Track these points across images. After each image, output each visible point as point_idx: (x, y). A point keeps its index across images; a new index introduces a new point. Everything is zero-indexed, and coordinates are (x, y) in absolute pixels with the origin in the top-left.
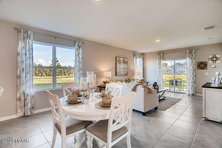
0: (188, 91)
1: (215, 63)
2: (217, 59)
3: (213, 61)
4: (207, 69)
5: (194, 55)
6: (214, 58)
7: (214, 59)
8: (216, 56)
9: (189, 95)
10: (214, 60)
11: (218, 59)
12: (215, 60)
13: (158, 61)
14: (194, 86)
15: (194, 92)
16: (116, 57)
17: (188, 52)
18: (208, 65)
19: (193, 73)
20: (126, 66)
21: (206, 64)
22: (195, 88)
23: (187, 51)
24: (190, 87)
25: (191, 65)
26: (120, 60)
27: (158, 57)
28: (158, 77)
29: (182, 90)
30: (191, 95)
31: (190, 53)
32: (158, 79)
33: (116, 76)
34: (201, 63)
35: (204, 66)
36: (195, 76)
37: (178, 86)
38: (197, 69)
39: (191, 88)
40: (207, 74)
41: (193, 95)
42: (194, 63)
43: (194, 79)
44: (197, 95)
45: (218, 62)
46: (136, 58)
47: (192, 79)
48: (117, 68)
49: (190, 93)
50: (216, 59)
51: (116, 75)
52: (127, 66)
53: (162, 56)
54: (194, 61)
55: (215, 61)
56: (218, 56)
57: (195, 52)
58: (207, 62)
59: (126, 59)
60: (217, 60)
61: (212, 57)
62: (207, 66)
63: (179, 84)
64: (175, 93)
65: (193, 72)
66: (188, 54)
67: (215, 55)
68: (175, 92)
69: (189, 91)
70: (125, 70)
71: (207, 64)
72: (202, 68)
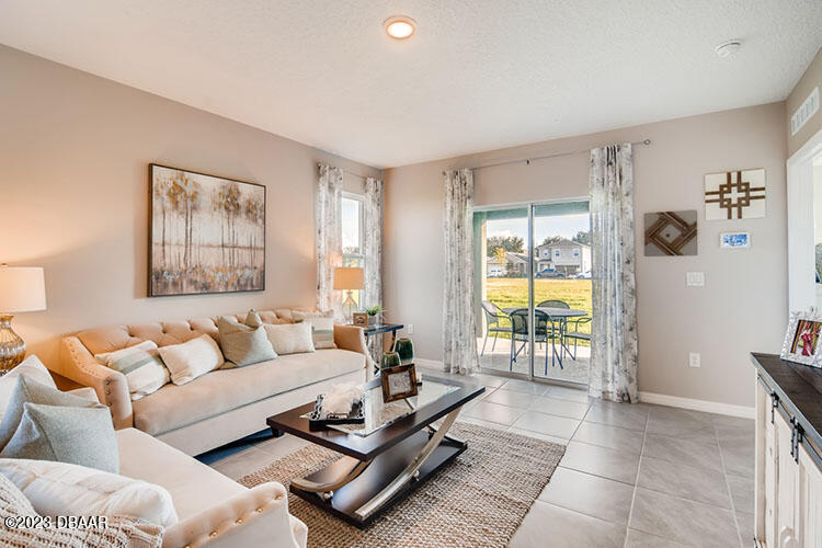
0: (599, 375)
1: (740, 217)
2: (749, 193)
3: (726, 204)
4: (696, 254)
5: (628, 174)
6: (734, 189)
7: (734, 195)
8: (743, 181)
9: (605, 398)
10: (734, 202)
11: (752, 194)
12: (739, 200)
13: (449, 208)
14: (628, 346)
15: (630, 380)
16: (151, 166)
17: (597, 158)
18: (699, 228)
19: (623, 277)
20: (245, 231)
21: (690, 222)
22: (636, 359)
23: (595, 152)
24: (611, 355)
25: (613, 228)
26: (189, 190)
27: (449, 187)
28: (450, 298)
29: (568, 355)
30: (615, 398)
31: (611, 164)
32: (452, 308)
33: (151, 299)
34: (667, 218)
35: (679, 233)
36: (634, 292)
37: (552, 337)
38: (647, 254)
39: (617, 363)
40: (696, 279)
41: (625, 398)
42: (630, 216)
43: (631, 310)
44: (647, 397)
45: (755, 210)
46: (331, 188)
47: (618, 311)
48: (157, 238)
49: (610, 387)
50: (743, 195)
51: (149, 294)
52: (258, 230)
53: (469, 181)
54: (630, 208)
55: (739, 205)
56: (754, 178)
57: (632, 157)
58: (695, 213)
59: (243, 187)
60: (748, 199)
61: (722, 187)
62: (695, 233)
63: (557, 325)
64: (535, 386)
65: (626, 273)
66: (597, 167)
67: (739, 174)
68: (534, 380)
69: (604, 375)
70: (245, 257)
71: (695, 224)
72: (672, 249)
